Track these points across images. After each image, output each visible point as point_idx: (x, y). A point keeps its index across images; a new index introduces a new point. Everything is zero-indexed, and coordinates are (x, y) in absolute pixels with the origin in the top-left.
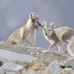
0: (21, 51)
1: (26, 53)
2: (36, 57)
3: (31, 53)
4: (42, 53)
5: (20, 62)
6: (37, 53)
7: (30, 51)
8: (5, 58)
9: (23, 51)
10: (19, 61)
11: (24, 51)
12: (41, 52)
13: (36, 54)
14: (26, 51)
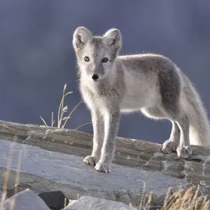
0: (129, 158)
1: (146, 164)
2: (182, 177)
3: (166, 165)
4: (204, 165)
5: (127, 196)
6: (187, 165)
7: (160, 158)
8: (74, 182)
9: (139, 159)
10: (125, 191)
11: (141, 157)
12: (199, 160)
13: (183, 169)
14: (146, 159)
